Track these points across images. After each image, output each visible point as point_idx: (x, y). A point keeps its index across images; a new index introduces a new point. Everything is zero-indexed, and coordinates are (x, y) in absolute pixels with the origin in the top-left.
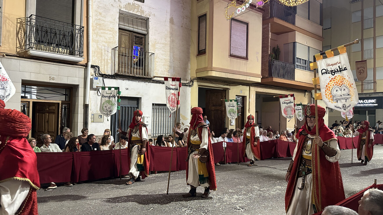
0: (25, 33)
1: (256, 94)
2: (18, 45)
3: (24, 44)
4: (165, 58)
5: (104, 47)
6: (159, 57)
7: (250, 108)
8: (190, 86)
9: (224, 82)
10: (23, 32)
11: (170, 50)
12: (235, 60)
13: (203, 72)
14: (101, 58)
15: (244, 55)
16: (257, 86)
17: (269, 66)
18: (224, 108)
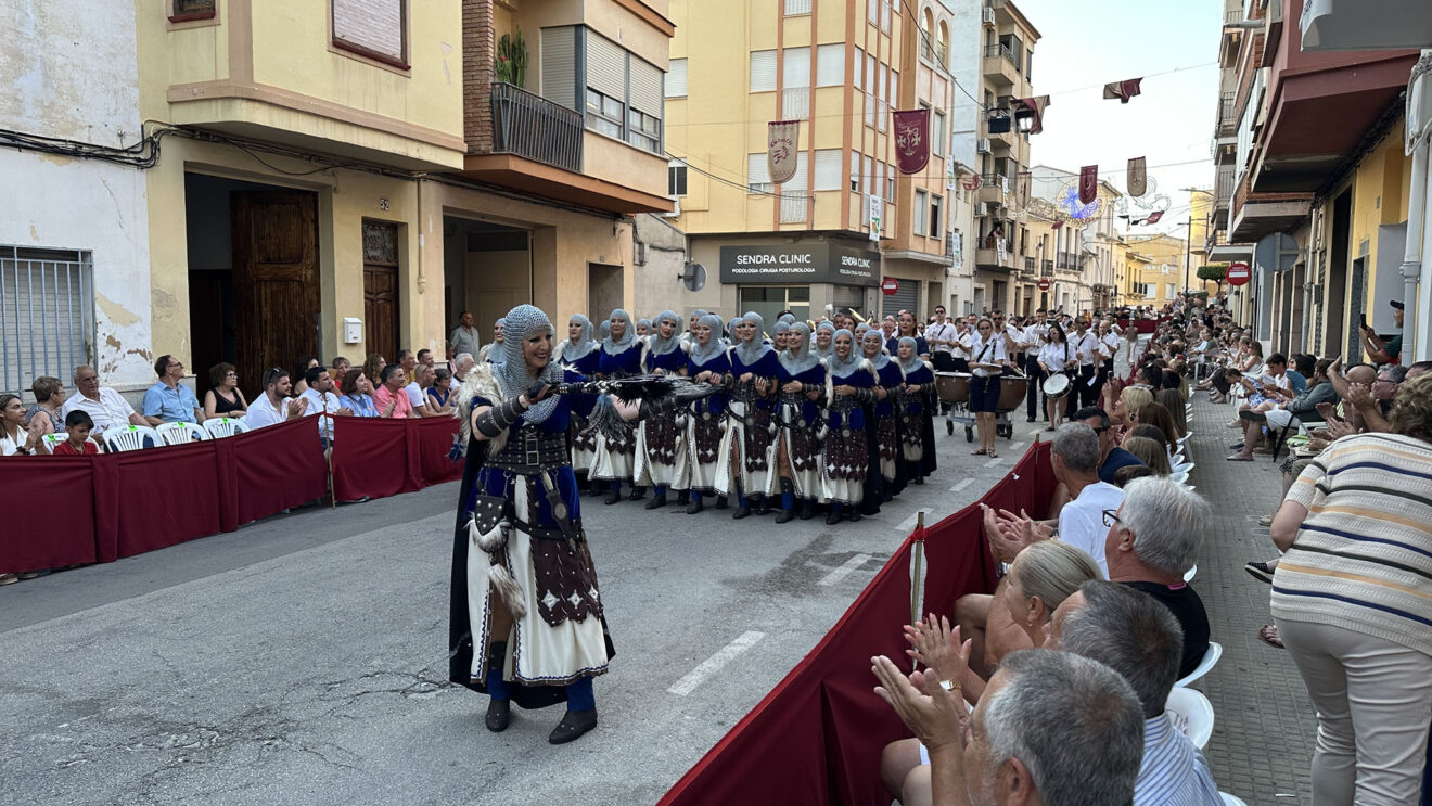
1: (445, 218)
7: (423, 273)
8: (141, 165)
9: (310, 159)
12: (355, 66)
13: (205, 104)
15: (394, 50)
16: (449, 184)
17: (492, 107)
18: (310, 273)
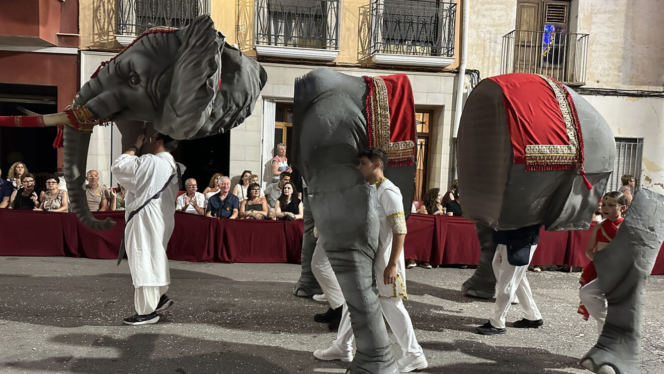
0: (370, 29)
2: (360, 50)
3: (368, 46)
4: (614, 41)
5: (489, 34)
6: (598, 41)
10: (367, 29)
11: (626, 23)
14: (483, 56)
